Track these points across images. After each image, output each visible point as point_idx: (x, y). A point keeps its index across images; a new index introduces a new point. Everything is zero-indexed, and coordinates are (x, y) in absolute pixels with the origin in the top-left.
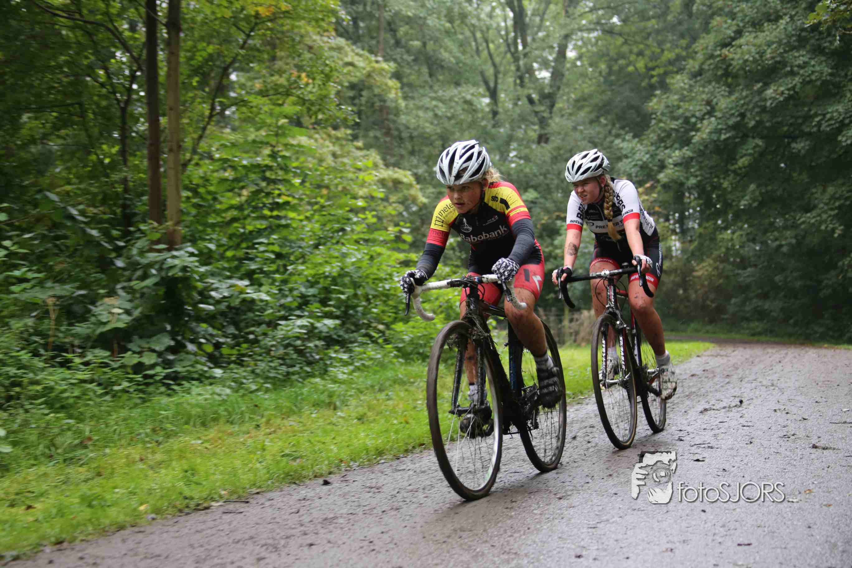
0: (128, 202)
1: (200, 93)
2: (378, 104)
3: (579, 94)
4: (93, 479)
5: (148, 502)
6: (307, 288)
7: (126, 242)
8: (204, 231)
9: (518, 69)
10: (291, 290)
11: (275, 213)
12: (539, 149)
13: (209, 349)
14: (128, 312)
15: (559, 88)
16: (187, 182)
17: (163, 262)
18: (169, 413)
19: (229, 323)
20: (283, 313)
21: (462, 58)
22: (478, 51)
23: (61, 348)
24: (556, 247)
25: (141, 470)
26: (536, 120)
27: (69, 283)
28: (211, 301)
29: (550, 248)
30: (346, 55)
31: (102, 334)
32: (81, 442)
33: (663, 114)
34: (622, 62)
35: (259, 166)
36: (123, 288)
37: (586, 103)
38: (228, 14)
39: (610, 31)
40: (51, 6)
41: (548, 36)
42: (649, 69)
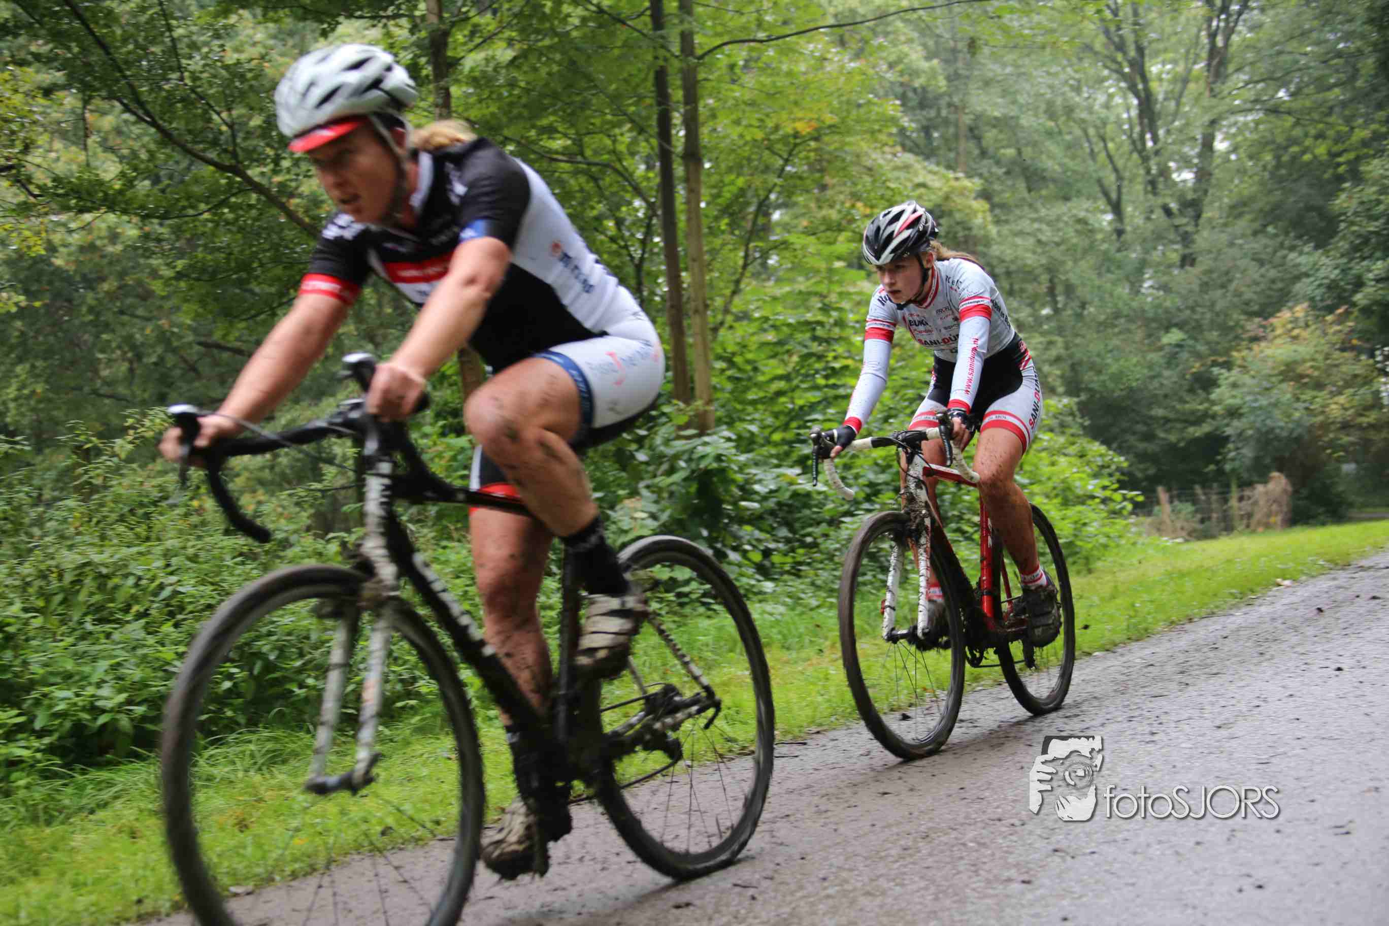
1: (728, 237)
2: (961, 234)
3: (1235, 198)
6: (876, 473)
7: (649, 429)
8: (743, 410)
9: (1149, 172)
10: (857, 477)
11: (832, 381)
12: (1183, 275)
14: (654, 517)
15: (1206, 192)
16: (719, 350)
17: (692, 451)
19: (780, 524)
20: (846, 507)
21: (1071, 164)
22: (1093, 154)
24: (1213, 403)
26: (1176, 236)
28: (757, 497)
29: (1206, 405)
30: (916, 174)
33: (1356, 214)
34: (1295, 149)
35: (807, 323)
36: (648, 487)
37: (1247, 209)
38: (759, 135)
39: (1275, 110)
40: (550, 151)
41: (1187, 124)
42: (1333, 155)
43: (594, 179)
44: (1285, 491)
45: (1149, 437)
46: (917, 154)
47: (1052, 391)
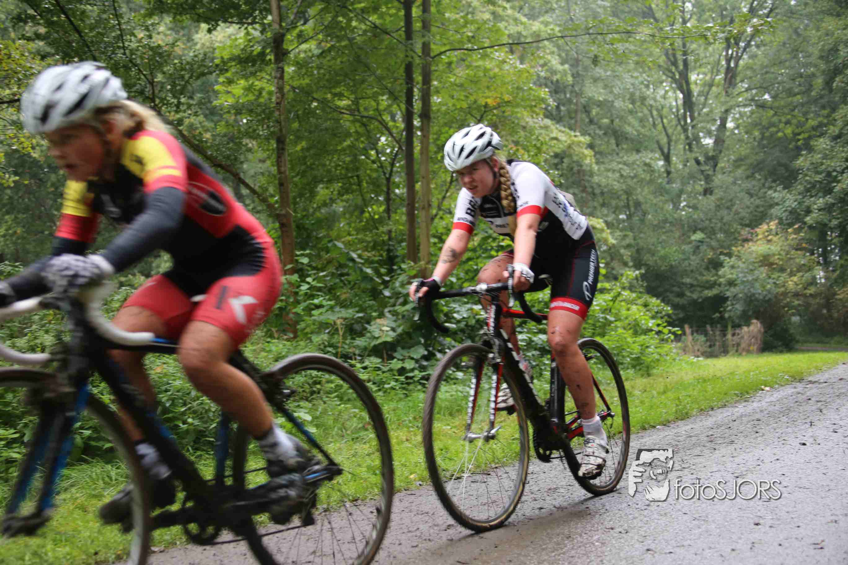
0: (391, 248)
2: (576, 169)
3: (737, 155)
5: (415, 472)
7: (391, 277)
9: (687, 138)
12: (705, 201)
14: (393, 330)
15: (721, 152)
16: (434, 231)
19: (467, 338)
21: (643, 131)
22: (654, 125)
23: (346, 357)
24: (720, 277)
25: (408, 448)
26: (702, 177)
27: (351, 308)
28: (453, 321)
29: (716, 278)
30: (552, 132)
31: (375, 346)
33: (808, 170)
34: (773, 129)
36: (390, 312)
37: (743, 163)
38: (465, 105)
39: (762, 106)
40: (339, 107)
41: (711, 111)
42: (795, 134)
43: (364, 125)
44: (760, 331)
45: (681, 295)
46: (552, 119)
47: (625, 264)
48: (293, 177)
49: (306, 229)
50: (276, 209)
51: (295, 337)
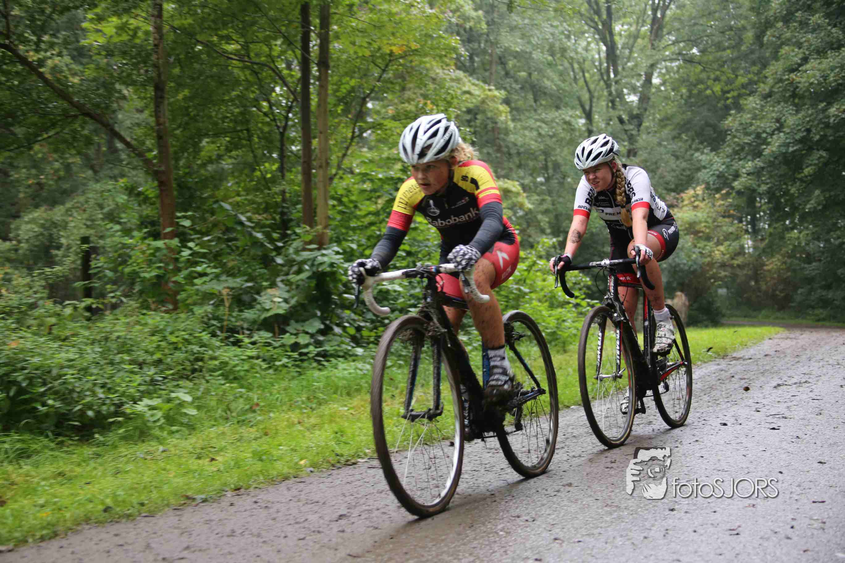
0: (285, 210)
1: (344, 119)
2: (490, 126)
3: (663, 114)
4: (260, 438)
5: (306, 458)
7: (284, 243)
8: (347, 233)
9: (610, 94)
13: (352, 331)
14: (286, 301)
15: (646, 110)
16: (333, 193)
17: (314, 259)
18: (321, 385)
20: (412, 302)
21: (562, 85)
22: (575, 80)
23: (233, 331)
25: (299, 431)
26: (625, 137)
27: (239, 277)
30: (464, 85)
31: (265, 319)
32: (251, 408)
33: (737, 130)
35: (392, 179)
36: (282, 281)
37: (668, 122)
38: (367, 53)
39: (690, 60)
40: (226, 52)
41: (636, 65)
42: (724, 92)
43: (256, 73)
44: (684, 304)
46: (464, 71)
47: (543, 231)
48: (175, 129)
49: (189, 188)
50: (154, 165)
51: (175, 309)
